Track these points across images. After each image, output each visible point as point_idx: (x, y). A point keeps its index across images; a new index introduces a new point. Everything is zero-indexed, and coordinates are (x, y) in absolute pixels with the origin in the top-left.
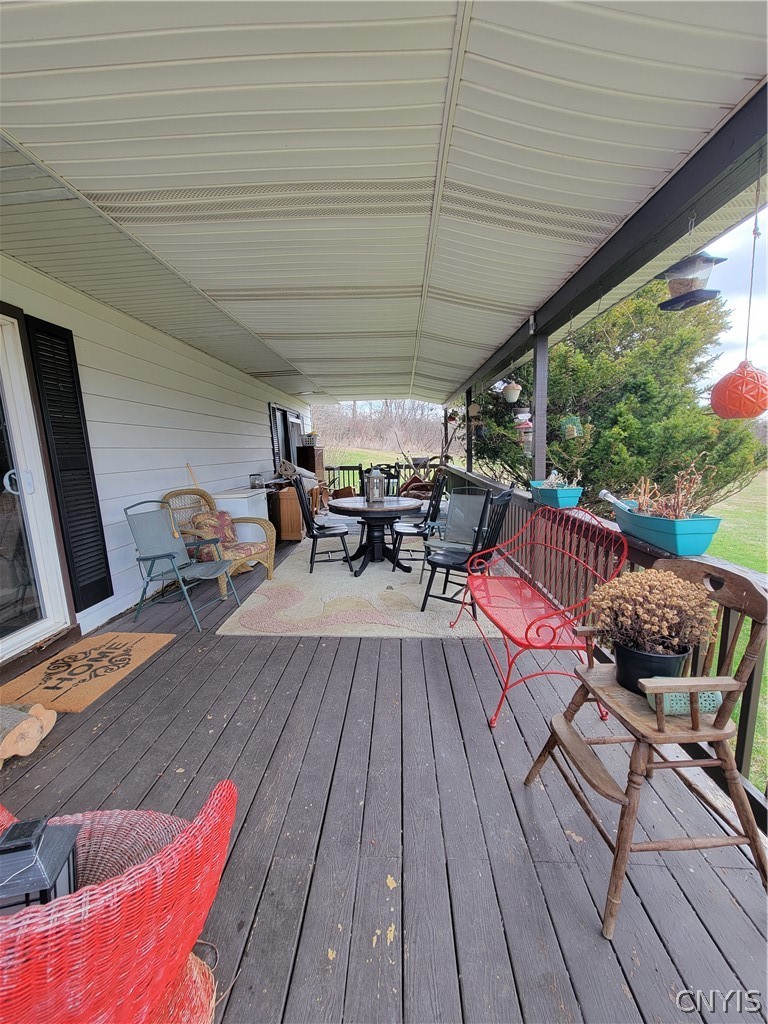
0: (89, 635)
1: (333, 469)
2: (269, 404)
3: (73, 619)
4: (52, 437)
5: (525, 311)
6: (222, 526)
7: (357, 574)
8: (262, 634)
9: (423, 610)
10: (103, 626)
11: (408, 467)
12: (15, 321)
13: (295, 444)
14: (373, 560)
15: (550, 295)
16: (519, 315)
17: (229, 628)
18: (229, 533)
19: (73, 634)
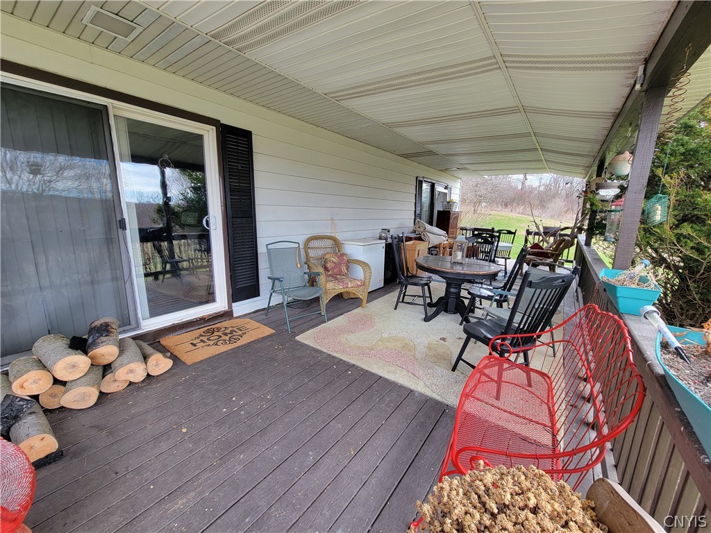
0: (236, 318)
1: (466, 230)
2: (417, 177)
3: (230, 306)
4: (229, 197)
5: (630, 61)
6: (340, 263)
7: (427, 319)
8: (320, 348)
9: (454, 370)
10: (249, 314)
11: (536, 234)
12: (214, 128)
13: (438, 207)
14: (446, 311)
17: (307, 338)
18: (344, 269)
19: (228, 314)
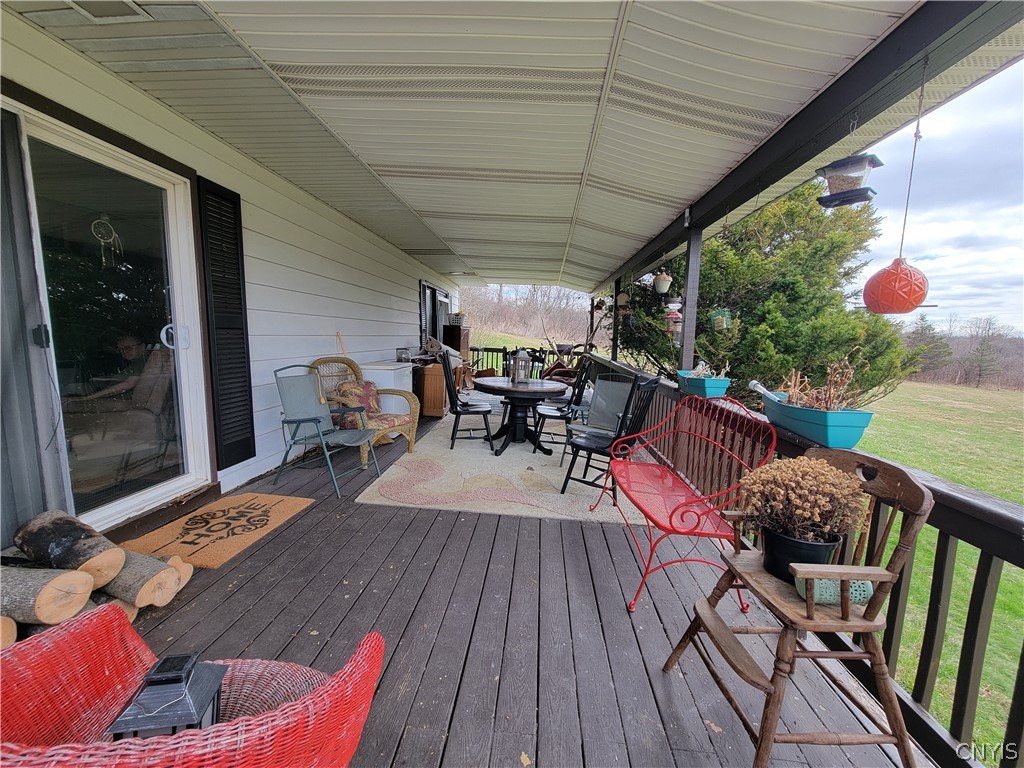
0: (228, 494)
1: (477, 350)
2: (420, 281)
3: (214, 477)
4: (211, 295)
5: (682, 204)
6: (368, 396)
7: (497, 453)
8: (402, 505)
9: (563, 492)
10: (242, 487)
11: (552, 353)
12: (188, 181)
13: (442, 322)
14: (514, 441)
15: (708, 189)
16: (675, 207)
17: (369, 496)
18: (373, 403)
19: (212, 492)
